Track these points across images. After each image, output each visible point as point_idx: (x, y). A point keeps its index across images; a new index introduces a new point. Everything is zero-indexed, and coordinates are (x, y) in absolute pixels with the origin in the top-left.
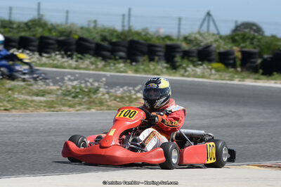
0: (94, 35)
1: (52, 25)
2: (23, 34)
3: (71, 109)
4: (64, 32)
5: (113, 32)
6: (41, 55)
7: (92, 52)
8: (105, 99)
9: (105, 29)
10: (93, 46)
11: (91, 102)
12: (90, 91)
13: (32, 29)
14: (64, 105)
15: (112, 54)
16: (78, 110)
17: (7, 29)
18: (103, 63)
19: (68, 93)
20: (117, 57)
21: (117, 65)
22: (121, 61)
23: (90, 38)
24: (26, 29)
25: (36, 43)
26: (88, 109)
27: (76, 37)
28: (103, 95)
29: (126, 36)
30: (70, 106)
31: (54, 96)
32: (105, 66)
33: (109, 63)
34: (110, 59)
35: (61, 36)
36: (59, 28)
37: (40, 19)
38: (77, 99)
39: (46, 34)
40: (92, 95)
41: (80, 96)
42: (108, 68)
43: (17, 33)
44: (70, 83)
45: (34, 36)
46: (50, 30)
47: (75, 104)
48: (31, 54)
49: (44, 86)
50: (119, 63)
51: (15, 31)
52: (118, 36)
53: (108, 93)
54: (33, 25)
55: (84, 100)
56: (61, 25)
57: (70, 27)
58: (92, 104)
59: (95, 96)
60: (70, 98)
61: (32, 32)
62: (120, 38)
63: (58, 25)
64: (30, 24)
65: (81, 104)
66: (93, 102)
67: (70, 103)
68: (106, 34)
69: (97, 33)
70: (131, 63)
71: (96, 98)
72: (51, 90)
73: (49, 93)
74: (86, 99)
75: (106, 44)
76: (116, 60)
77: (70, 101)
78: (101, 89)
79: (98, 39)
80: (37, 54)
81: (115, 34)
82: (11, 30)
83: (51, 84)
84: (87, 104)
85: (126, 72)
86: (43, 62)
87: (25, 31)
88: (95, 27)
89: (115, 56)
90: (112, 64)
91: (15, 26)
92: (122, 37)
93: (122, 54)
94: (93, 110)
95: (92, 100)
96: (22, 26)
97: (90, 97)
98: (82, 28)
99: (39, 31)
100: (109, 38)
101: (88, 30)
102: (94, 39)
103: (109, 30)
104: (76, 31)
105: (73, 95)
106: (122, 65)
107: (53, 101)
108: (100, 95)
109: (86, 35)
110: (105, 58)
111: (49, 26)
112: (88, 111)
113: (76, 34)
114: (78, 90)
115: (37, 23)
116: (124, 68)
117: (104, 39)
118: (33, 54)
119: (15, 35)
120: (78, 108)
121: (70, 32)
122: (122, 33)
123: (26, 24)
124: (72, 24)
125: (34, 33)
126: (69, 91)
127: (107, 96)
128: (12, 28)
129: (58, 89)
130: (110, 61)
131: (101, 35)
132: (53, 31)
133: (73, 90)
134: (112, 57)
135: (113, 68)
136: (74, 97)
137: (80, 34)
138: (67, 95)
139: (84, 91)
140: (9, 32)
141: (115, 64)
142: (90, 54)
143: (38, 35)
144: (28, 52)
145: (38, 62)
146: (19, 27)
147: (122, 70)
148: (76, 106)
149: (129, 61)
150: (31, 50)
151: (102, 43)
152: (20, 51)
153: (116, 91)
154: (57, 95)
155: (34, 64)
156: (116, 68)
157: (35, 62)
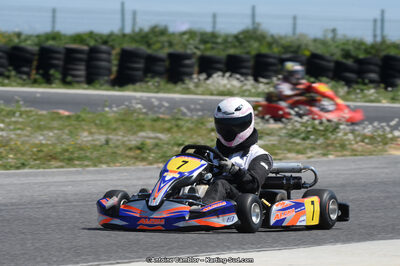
0: (333, 50)
1: (272, 36)
2: (232, 51)
3: (300, 156)
4: (290, 47)
5: (359, 44)
6: (256, 80)
7: (331, 74)
8: (348, 140)
9: (348, 41)
10: (332, 65)
11: (328, 145)
12: (326, 130)
13: (245, 45)
14: (290, 151)
15: (359, 77)
16: (309, 158)
17: (209, 45)
18: (346, 89)
19: (295, 134)
20: (367, 81)
21: (366, 92)
22: (371, 85)
23: (327, 55)
24: (237, 44)
25: (251, 64)
26: (324, 155)
27: (307, 53)
28: (346, 134)
29: (378, 50)
30: (298, 152)
31: (276, 138)
32: (348, 93)
33: (355, 89)
34: (357, 83)
35: (285, 52)
36: (283, 42)
37: (255, 30)
38: (308, 142)
39: (265, 50)
40: (330, 135)
41: (312, 137)
42: (353, 97)
43: (224, 50)
44: (297, 118)
45: (248, 53)
46: (270, 45)
47: (305, 149)
48: (242, 79)
49: (261, 124)
50: (369, 89)
51: (221, 47)
52: (366, 51)
53: (353, 132)
54: (245, 37)
55: (318, 142)
56: (286, 37)
57: (298, 39)
58: (330, 148)
59: (333, 137)
60: (298, 141)
61: (245, 48)
62: (369, 53)
63: (281, 38)
64: (241, 36)
65: (314, 148)
66: (332, 145)
67: (299, 147)
68: (351, 48)
69: (337, 47)
70: (386, 88)
71: (335, 139)
72: (272, 130)
73: (268, 134)
74: (321, 140)
75: (350, 62)
76: (365, 84)
77: (298, 144)
78: (342, 127)
79: (338, 56)
80: (251, 78)
81: (363, 47)
82: (214, 46)
83: (272, 121)
84: (323, 148)
85: (379, 101)
86: (260, 90)
87: (235, 47)
88: (333, 39)
89: (363, 79)
90: (358, 91)
91: (220, 40)
92: (373, 51)
93: (373, 76)
94: (331, 157)
95: (329, 142)
96: (230, 39)
97: (327, 139)
98: (315, 40)
99: (255, 47)
100: (353, 53)
101: (324, 43)
102: (332, 55)
103: (354, 42)
104: (307, 45)
105: (303, 135)
106: (372, 91)
107: (274, 145)
108: (340, 134)
109: (320, 51)
110: (349, 83)
111: (269, 39)
112: (325, 159)
113: (307, 48)
114: (309, 129)
115: (252, 35)
116: (376, 95)
117: (347, 54)
118: (247, 80)
119: (220, 53)
120: (310, 154)
121: (299, 47)
122: (373, 46)
123: (236, 37)
124: (302, 35)
125: (249, 49)
126: (297, 131)
127: (350, 136)
128: (217, 43)
129: (281, 129)
130: (355, 86)
131: (343, 50)
132: (274, 46)
133: (303, 129)
134: (360, 80)
135: (359, 96)
136: (304, 139)
137: (313, 48)
138: (292, 136)
139: (318, 130)
140: (213, 48)
141: (362, 90)
142: (328, 77)
143: (254, 53)
144: (238, 76)
145: (253, 90)
146: (225, 41)
147: (372, 98)
148: (308, 151)
149: (382, 85)
150: (242, 74)
151: (344, 61)
152: (228, 74)
153: (364, 128)
154: (280, 136)
155: (247, 93)
156: (365, 96)
157: (249, 91)
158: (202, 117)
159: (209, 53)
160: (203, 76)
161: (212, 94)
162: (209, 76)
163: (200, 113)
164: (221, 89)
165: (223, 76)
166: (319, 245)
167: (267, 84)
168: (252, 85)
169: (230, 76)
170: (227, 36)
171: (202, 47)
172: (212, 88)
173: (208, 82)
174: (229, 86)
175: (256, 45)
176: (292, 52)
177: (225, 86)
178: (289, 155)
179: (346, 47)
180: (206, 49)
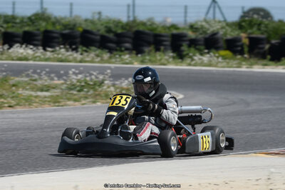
0: (99, 27)
1: (55, 18)
2: (27, 29)
3: (77, 103)
4: (69, 25)
5: (118, 23)
6: (44, 49)
7: (98, 44)
8: (111, 91)
9: (110, 20)
10: (98, 38)
11: (96, 95)
12: (95, 84)
13: (36, 24)
14: (69, 99)
15: (117, 46)
16: (83, 104)
17: (10, 25)
18: (108, 55)
19: (72, 87)
20: (123, 49)
21: (123, 57)
22: (126, 52)
23: (94, 31)
24: (30, 23)
25: (40, 37)
26: (94, 102)
27: (81, 30)
28: (109, 87)
29: (131, 27)
30: (75, 100)
31: (58, 90)
32: (110, 58)
33: (115, 55)
34: (116, 50)
35: (65, 29)
36: (63, 21)
37: (43, 13)
38: (82, 93)
39: (50, 28)
40: (97, 87)
41: (85, 90)
42: (113, 60)
43: (21, 27)
44: (75, 77)
45: (38, 30)
46: (54, 24)
47: (81, 97)
48: (35, 49)
49: (49, 81)
50: (125, 55)
51: (18, 25)
52: (123, 27)
53: (114, 85)
54: (36, 19)
55: (89, 93)
56: (65, 18)
57: (74, 20)
58: (98, 97)
59: (100, 89)
60: (75, 92)
61: (36, 26)
62: (125, 29)
63: (62, 19)
64: (33, 18)
65: (86, 98)
66: (99, 95)
67: (76, 97)
68: (111, 25)
69: (102, 25)
70: (137, 54)
71: (101, 91)
72: (56, 84)
73: (54, 88)
74: (91, 92)
75: (111, 36)
76: (122, 51)
77: (75, 95)
78: (106, 82)
79: (103, 31)
80: (41, 48)
81: (120, 25)
82: (14, 25)
83: (56, 78)
84: (92, 98)
85: (132, 63)
86: (47, 57)
87: (28, 25)
88: (99, 19)
89: (121, 47)
90: (117, 56)
91: (18, 21)
92: (128, 28)
93: (128, 45)
94: (99, 104)
95: (97, 93)
96: (25, 20)
97: (95, 90)
98: (86, 20)
99: (43, 26)
100: (114, 29)
101: (92, 22)
102: (99, 30)
103: (114, 21)
104: (80, 24)
105: (78, 88)
106: (127, 56)
107: (57, 96)
108: (105, 87)
109: (90, 27)
110: (111, 50)
111: (53, 20)
112: (94, 105)
113: (80, 27)
114: (83, 84)
115: (40, 17)
116: (130, 59)
117: (109, 30)
118: (38, 49)
119: (18, 30)
120: (83, 102)
121: (75, 25)
122: (127, 24)
123: (30, 18)
124: (77, 17)
125: (38, 27)
126: (73, 85)
127: (112, 89)
128: (16, 23)
129: (62, 84)
130: (115, 53)
131: (106, 27)
132: (57, 24)
133: (78, 84)
134: (118, 48)
135: (118, 60)
136: (79, 91)
137: (85, 26)
138: (71, 89)
139: (89, 84)
140: (13, 27)
141: (120, 56)
142: (95, 46)
143: (42, 29)
144: (31, 47)
145: (42, 57)
146: (22, 21)
147: (127, 61)
148: (82, 99)
149: (134, 52)
150: (35, 45)
151: (107, 35)
152: (24, 46)
153: (121, 83)
154: (61, 89)
155: (38, 59)
156: (122, 60)
157: (39, 57)
158: (5, 76)
159: (10, 30)
160: (6, 47)
161: (13, 60)
162: (11, 46)
163: (4, 74)
164: (20, 56)
165: (21, 47)
166: (91, 167)
167: (52, 51)
168: (42, 53)
169: (26, 46)
170: (23, 18)
171: (5, 25)
172: (13, 55)
173: (10, 51)
174: (25, 54)
175: (44, 24)
176: (70, 29)
177: (22, 53)
178: (69, 103)
179: (108, 25)
180: (8, 27)
